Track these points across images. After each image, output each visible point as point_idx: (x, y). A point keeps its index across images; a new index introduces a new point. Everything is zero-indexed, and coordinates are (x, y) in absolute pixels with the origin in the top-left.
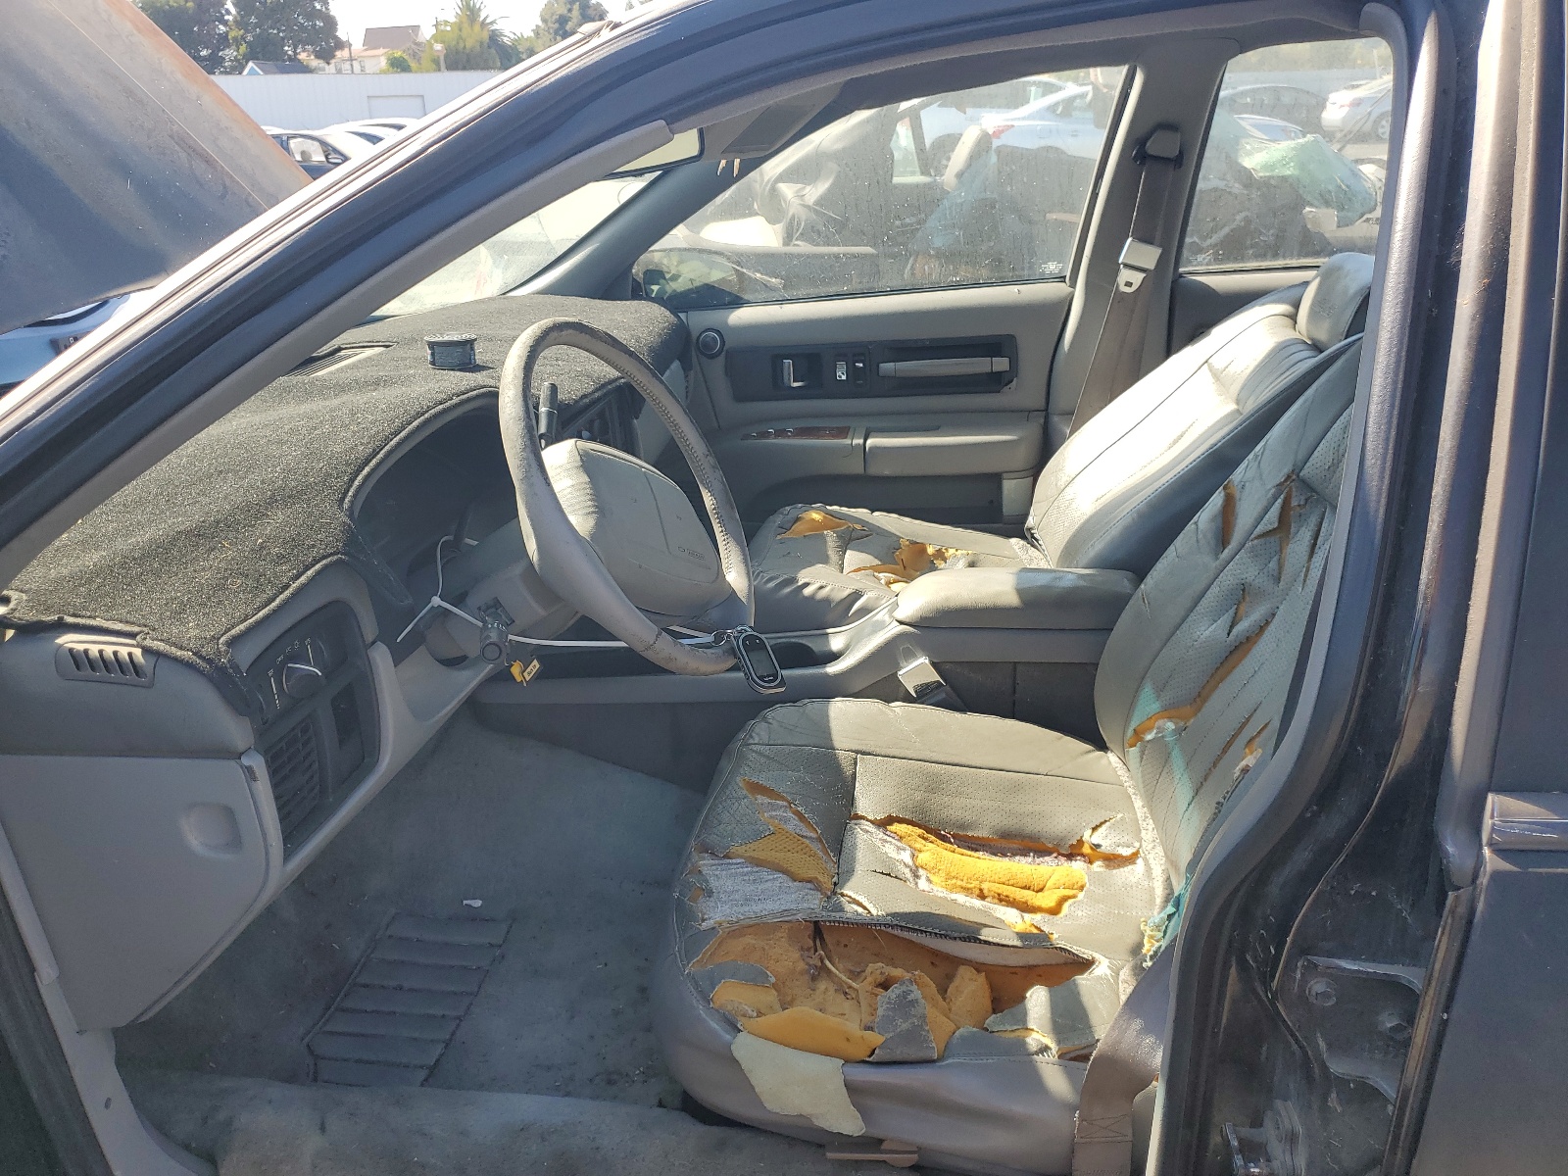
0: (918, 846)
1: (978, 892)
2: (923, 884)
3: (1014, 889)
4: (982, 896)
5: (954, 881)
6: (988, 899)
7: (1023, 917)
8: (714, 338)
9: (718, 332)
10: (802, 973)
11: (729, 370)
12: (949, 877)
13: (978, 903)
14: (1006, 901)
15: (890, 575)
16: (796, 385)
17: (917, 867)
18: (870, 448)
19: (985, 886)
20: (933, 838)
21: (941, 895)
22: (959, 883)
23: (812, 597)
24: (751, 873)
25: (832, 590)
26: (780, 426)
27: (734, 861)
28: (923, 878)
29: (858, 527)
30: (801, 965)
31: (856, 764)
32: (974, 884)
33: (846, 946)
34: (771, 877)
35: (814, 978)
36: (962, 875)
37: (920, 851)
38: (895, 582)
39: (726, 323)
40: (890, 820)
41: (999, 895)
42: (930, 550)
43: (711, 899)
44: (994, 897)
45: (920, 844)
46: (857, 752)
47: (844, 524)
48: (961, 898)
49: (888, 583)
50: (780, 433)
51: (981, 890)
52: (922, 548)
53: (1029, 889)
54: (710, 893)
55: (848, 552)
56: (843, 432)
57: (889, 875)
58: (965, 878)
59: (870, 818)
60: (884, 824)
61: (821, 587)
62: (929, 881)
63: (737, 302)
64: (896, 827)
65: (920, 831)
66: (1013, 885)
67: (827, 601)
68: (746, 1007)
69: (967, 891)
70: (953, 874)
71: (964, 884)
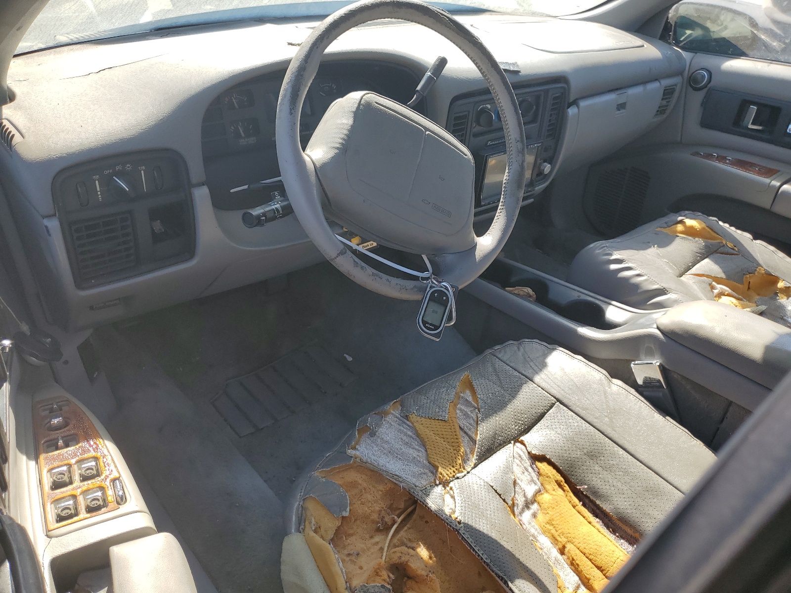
0: (548, 487)
1: (561, 546)
2: (527, 516)
3: (589, 563)
4: (562, 551)
5: (551, 528)
6: (565, 557)
7: (578, 587)
8: (703, 76)
9: (710, 74)
10: (373, 522)
11: (704, 104)
12: (549, 522)
13: (555, 553)
14: (576, 568)
15: (727, 289)
16: (750, 126)
17: (535, 501)
18: (783, 192)
19: (569, 547)
20: (567, 487)
21: (533, 531)
22: (553, 531)
23: (626, 280)
24: (411, 437)
25: (646, 280)
26: (723, 153)
27: (408, 423)
28: (531, 511)
29: (730, 245)
30: (375, 516)
31: (551, 407)
32: (562, 540)
33: (427, 522)
34: (417, 447)
35: (378, 530)
36: (560, 527)
37: (547, 491)
38: (728, 295)
39: (719, 68)
40: (542, 459)
41: (573, 559)
42: (781, 285)
43: (372, 439)
44: (568, 558)
45: (551, 486)
46: (558, 400)
47: (718, 239)
48: (544, 542)
49: (721, 294)
50: (721, 159)
51: (564, 547)
52: (774, 280)
53: (602, 571)
54: (373, 434)
55: (707, 260)
56: (770, 173)
57: (500, 495)
58: (560, 531)
59: (528, 449)
60: (536, 458)
61: (639, 275)
62: (534, 515)
63: (738, 53)
64: (543, 467)
65: (559, 478)
66: (590, 560)
67: (636, 286)
68: (313, 519)
69: (555, 540)
70: (553, 523)
71: (556, 534)
